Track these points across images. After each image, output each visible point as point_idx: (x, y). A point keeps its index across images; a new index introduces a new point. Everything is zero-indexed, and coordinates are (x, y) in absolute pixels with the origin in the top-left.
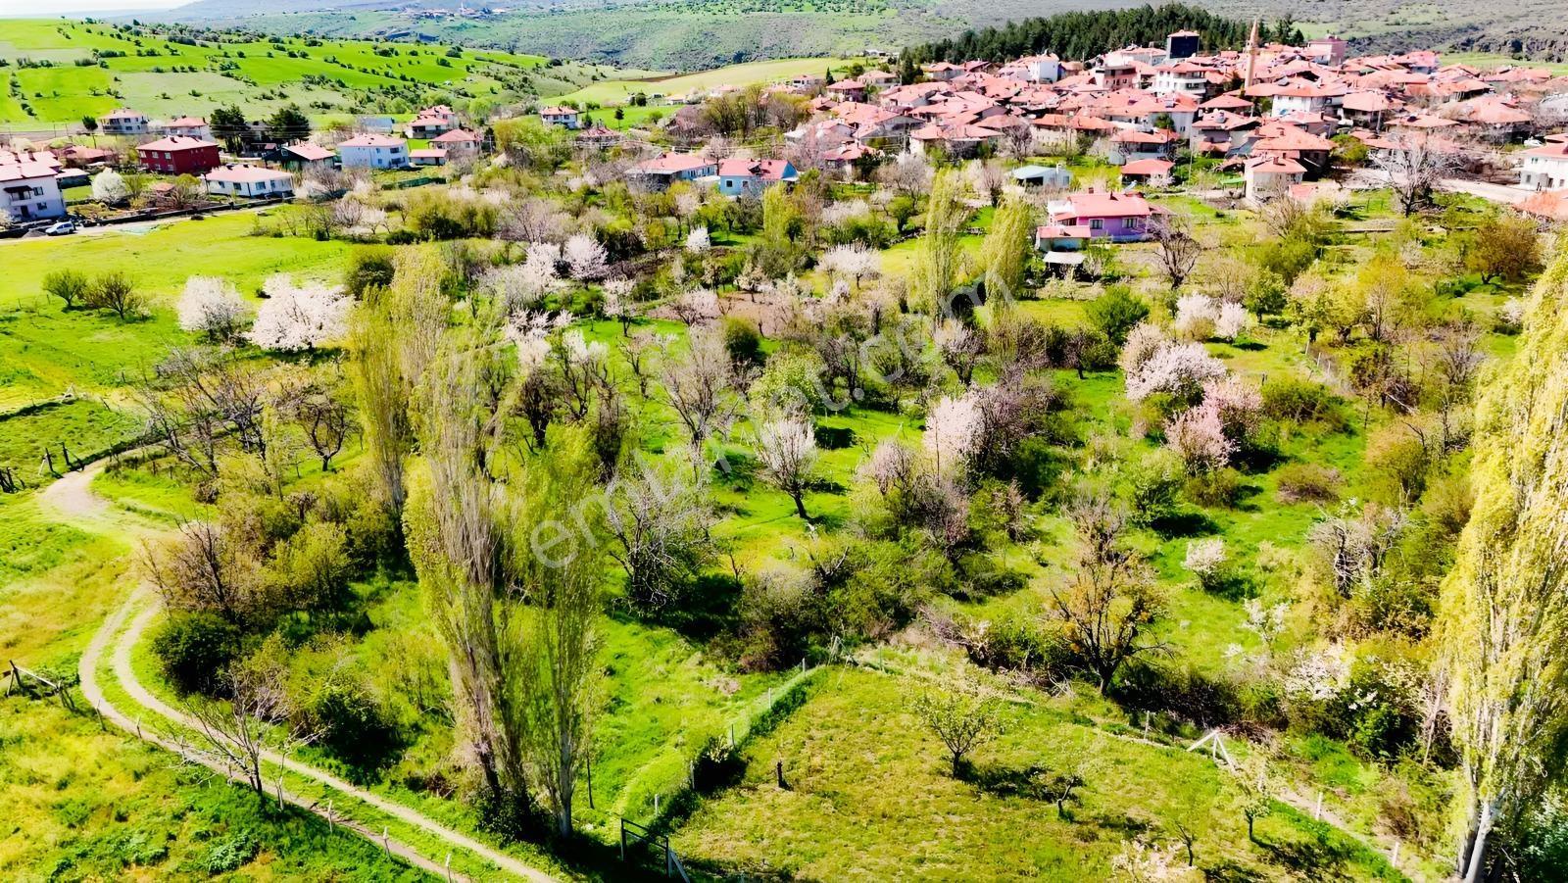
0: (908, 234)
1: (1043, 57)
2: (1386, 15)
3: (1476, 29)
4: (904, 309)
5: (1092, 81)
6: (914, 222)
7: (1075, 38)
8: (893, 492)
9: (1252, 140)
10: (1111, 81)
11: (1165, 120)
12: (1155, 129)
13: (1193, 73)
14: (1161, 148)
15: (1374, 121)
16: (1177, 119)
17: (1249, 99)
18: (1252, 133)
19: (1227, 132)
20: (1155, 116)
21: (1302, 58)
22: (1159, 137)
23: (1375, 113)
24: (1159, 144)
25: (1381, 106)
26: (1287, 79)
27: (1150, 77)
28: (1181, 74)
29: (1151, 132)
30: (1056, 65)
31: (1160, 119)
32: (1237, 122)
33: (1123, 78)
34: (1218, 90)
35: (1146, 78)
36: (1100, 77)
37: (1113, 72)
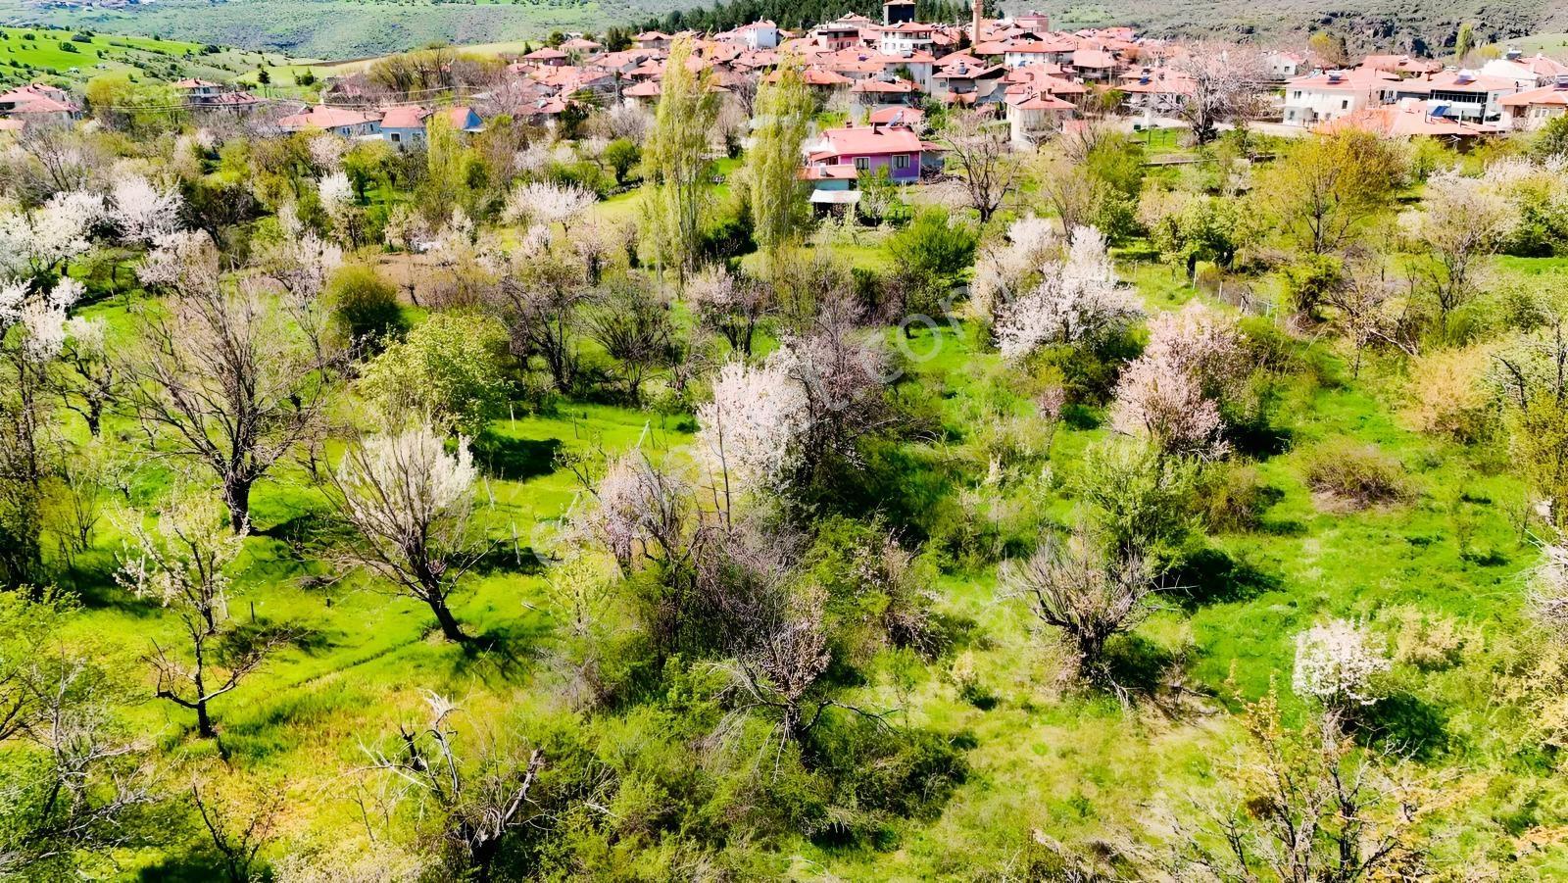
0: (626, 184)
1: (760, 24)
2: (1061, 14)
3: (1138, 27)
4: (634, 262)
5: (816, 43)
6: (631, 174)
7: (787, 16)
8: (647, 574)
9: (1001, 87)
10: (834, 44)
11: (904, 72)
12: (897, 78)
13: (918, 32)
14: (905, 99)
15: (1106, 78)
16: (915, 70)
17: (980, 56)
18: (1001, 80)
19: (972, 81)
20: (893, 68)
21: (1018, 27)
22: (902, 86)
23: (1105, 70)
24: (904, 94)
25: (1108, 61)
26: (1012, 41)
27: (872, 41)
28: (907, 35)
29: (893, 82)
30: (774, 31)
31: (897, 71)
32: (981, 71)
33: (847, 41)
34: (945, 50)
35: (869, 42)
36: (823, 40)
37: (836, 34)
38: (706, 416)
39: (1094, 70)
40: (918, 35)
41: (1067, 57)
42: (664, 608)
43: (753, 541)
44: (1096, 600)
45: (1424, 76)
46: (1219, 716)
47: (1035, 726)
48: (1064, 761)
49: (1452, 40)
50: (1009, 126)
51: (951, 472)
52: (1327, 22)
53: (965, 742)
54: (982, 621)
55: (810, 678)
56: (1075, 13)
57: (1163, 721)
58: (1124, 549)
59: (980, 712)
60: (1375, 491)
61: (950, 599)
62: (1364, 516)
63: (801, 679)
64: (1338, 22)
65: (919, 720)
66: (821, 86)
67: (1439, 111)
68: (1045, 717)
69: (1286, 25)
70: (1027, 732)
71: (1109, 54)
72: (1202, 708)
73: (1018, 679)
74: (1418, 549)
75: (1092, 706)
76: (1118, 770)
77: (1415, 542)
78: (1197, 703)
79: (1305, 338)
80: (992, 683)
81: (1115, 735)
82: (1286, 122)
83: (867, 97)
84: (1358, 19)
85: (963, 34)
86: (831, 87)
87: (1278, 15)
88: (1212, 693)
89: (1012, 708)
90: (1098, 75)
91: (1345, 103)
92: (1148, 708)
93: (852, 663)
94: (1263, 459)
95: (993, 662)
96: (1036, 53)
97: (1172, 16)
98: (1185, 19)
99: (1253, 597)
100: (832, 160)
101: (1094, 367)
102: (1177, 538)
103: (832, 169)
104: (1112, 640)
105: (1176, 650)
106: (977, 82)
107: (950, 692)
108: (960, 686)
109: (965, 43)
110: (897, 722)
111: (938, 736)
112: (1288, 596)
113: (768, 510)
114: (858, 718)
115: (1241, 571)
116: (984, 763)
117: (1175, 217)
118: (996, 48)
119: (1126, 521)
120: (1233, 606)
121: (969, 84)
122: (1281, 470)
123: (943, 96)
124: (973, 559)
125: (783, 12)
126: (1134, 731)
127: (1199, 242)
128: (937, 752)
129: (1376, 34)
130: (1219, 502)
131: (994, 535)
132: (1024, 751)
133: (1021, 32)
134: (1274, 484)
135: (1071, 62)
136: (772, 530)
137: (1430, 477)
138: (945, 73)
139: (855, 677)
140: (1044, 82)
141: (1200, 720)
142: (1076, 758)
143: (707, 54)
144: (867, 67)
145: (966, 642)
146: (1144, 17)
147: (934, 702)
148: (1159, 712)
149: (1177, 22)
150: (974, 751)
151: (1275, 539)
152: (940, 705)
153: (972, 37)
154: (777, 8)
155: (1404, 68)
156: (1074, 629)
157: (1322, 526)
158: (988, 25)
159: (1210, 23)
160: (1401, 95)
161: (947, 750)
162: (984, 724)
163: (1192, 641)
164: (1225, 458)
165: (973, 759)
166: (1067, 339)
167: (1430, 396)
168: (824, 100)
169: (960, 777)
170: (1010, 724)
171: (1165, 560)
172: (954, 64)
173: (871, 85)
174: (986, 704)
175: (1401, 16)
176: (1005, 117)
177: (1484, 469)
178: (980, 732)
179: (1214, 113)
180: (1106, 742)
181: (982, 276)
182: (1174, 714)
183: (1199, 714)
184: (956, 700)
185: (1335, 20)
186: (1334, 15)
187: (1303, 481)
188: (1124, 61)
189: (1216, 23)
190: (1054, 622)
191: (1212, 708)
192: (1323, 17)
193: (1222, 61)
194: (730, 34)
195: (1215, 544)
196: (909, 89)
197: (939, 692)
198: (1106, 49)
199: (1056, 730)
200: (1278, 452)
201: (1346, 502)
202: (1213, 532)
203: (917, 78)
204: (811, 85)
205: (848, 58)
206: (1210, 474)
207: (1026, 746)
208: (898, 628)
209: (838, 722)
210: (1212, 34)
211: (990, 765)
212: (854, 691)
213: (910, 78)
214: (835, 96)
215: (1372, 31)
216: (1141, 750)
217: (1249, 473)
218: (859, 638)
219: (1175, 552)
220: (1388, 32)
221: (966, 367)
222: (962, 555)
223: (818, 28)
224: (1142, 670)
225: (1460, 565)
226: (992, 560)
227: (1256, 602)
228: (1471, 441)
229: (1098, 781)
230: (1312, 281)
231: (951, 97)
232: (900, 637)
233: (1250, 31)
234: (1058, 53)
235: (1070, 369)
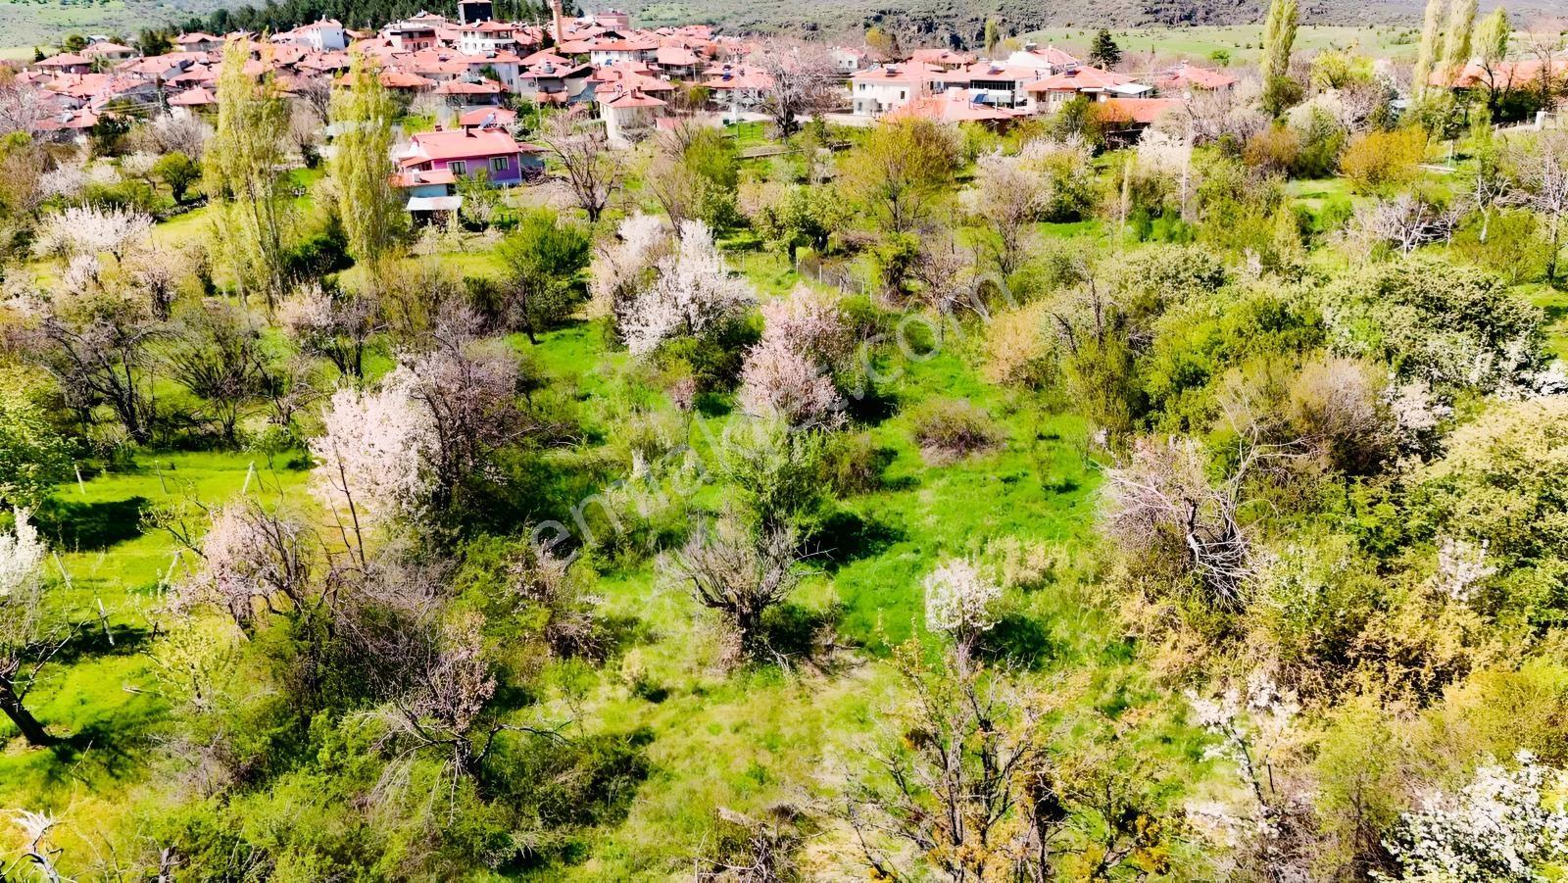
0: (188, 204)
1: (323, 23)
2: (639, 12)
3: (714, 24)
4: (210, 290)
5: (389, 44)
6: (192, 191)
7: (352, 14)
8: (275, 630)
9: (591, 85)
10: (410, 44)
11: (489, 72)
12: (483, 79)
13: (498, 32)
14: (495, 100)
15: (690, 75)
16: (501, 70)
17: (565, 55)
18: (590, 78)
19: (561, 80)
20: (476, 68)
21: (599, 25)
22: (490, 87)
23: (689, 67)
24: (493, 95)
25: (692, 60)
26: (595, 40)
27: (451, 42)
28: (487, 34)
29: (480, 83)
30: (341, 32)
31: (482, 72)
32: (569, 70)
33: (423, 41)
34: (530, 50)
35: (448, 43)
36: (397, 40)
37: (410, 34)
38: (321, 448)
39: (679, 67)
40: (498, 34)
41: (651, 54)
42: (299, 664)
43: (395, 576)
44: (750, 577)
45: (963, 67)
46: (869, 664)
47: (708, 707)
48: (738, 736)
49: (981, 35)
50: (604, 125)
51: (597, 474)
52: (878, 19)
53: (642, 738)
54: (644, 616)
55: (477, 708)
56: (653, 11)
57: (822, 679)
58: (769, 524)
59: (654, 705)
60: (969, 441)
61: (610, 601)
62: (964, 464)
63: (467, 710)
64: (888, 19)
65: (595, 726)
66: (402, 89)
67: (979, 99)
68: (715, 698)
69: (844, 23)
70: (700, 716)
71: (690, 52)
72: (854, 660)
73: (686, 665)
74: (1009, 486)
75: (757, 677)
76: (788, 733)
77: (1007, 480)
78: (848, 656)
79: (897, 310)
80: (662, 675)
81: (781, 701)
82: (856, 112)
83: (453, 98)
84: (903, 17)
85: (544, 32)
86: (412, 89)
87: (837, 13)
88: (860, 644)
89: (683, 695)
90: (682, 72)
91: (903, 94)
92: (807, 669)
93: (518, 684)
94: (876, 424)
95: (660, 654)
96: (620, 51)
97: (742, 15)
98: (755, 16)
99: (884, 550)
100: (425, 166)
101: (719, 355)
102: (813, 506)
103: (425, 175)
104: (767, 612)
105: (824, 611)
106: (567, 81)
107: (622, 692)
108: (631, 684)
109: (548, 42)
110: (573, 733)
111: (616, 738)
112: (913, 545)
113: (405, 542)
114: (532, 737)
115: (871, 528)
116: (663, 754)
117: (772, 208)
118: (580, 47)
119: (766, 498)
120: (869, 561)
121: (557, 83)
122: (893, 432)
123: (534, 96)
124: (628, 556)
125: (348, 11)
126: (797, 694)
127: (796, 230)
128: (616, 753)
129: (919, 30)
130: (844, 468)
131: (646, 530)
132: (700, 734)
133: (603, 30)
134: (888, 445)
135: (656, 60)
136: (413, 561)
137: (1011, 421)
138: (532, 73)
139: (524, 696)
140: (632, 81)
141: (854, 671)
142: (749, 730)
143: (266, 57)
144: (448, 68)
145: (631, 639)
146: (720, 15)
147: (606, 705)
148: (817, 671)
149: (748, 19)
150: (652, 744)
151: (894, 495)
152: (614, 708)
153: (555, 36)
154: (340, 6)
155: (947, 61)
156: (732, 608)
157: (932, 477)
158: (569, 23)
159: (779, 20)
160: (947, 85)
161: (626, 749)
162: (659, 717)
163: (837, 599)
164: (844, 427)
165: (653, 753)
166: (690, 332)
167: (1003, 351)
168: (407, 103)
169: (641, 774)
170: (684, 711)
171: (804, 528)
172: (541, 63)
173: (456, 86)
174: (658, 696)
175: (938, 13)
176: (599, 116)
177: (1051, 409)
178: (655, 725)
179: (793, 107)
180: (774, 709)
181: (600, 274)
182: (829, 670)
183: (851, 666)
184: (629, 699)
185: (884, 17)
186: (883, 12)
187: (911, 439)
188: (705, 59)
189: (784, 20)
190: (712, 604)
191: (862, 658)
192: (875, 14)
193: (794, 56)
194: (289, 35)
195: (845, 507)
196: (497, 90)
197: (611, 695)
198: (687, 47)
199: (726, 708)
200: (887, 416)
201: (949, 454)
202: (843, 496)
203: (504, 79)
204: (390, 88)
205: (428, 58)
206: (833, 444)
207: (702, 728)
208: (562, 639)
209: (512, 745)
210: (782, 31)
211: (670, 755)
212: (524, 711)
213: (496, 78)
214: (419, 98)
215: (916, 28)
216: (807, 709)
217: (867, 439)
218: (522, 657)
219: (813, 520)
220: (930, 28)
221: (597, 368)
222: (617, 555)
223: (390, 27)
224: (798, 635)
225: (1043, 494)
226: (647, 555)
227: (886, 555)
228: (1038, 387)
229: (771, 748)
230: (897, 258)
231: (542, 97)
232: (565, 647)
233: (814, 28)
234: (642, 51)
235: (697, 360)
